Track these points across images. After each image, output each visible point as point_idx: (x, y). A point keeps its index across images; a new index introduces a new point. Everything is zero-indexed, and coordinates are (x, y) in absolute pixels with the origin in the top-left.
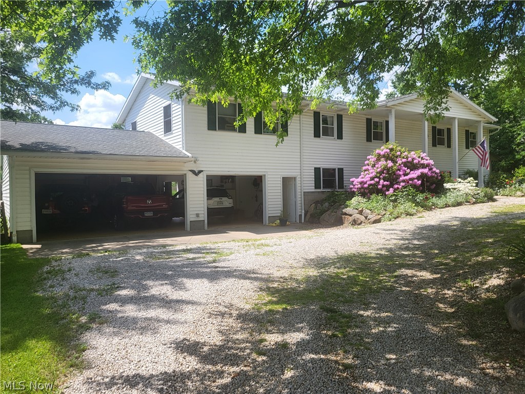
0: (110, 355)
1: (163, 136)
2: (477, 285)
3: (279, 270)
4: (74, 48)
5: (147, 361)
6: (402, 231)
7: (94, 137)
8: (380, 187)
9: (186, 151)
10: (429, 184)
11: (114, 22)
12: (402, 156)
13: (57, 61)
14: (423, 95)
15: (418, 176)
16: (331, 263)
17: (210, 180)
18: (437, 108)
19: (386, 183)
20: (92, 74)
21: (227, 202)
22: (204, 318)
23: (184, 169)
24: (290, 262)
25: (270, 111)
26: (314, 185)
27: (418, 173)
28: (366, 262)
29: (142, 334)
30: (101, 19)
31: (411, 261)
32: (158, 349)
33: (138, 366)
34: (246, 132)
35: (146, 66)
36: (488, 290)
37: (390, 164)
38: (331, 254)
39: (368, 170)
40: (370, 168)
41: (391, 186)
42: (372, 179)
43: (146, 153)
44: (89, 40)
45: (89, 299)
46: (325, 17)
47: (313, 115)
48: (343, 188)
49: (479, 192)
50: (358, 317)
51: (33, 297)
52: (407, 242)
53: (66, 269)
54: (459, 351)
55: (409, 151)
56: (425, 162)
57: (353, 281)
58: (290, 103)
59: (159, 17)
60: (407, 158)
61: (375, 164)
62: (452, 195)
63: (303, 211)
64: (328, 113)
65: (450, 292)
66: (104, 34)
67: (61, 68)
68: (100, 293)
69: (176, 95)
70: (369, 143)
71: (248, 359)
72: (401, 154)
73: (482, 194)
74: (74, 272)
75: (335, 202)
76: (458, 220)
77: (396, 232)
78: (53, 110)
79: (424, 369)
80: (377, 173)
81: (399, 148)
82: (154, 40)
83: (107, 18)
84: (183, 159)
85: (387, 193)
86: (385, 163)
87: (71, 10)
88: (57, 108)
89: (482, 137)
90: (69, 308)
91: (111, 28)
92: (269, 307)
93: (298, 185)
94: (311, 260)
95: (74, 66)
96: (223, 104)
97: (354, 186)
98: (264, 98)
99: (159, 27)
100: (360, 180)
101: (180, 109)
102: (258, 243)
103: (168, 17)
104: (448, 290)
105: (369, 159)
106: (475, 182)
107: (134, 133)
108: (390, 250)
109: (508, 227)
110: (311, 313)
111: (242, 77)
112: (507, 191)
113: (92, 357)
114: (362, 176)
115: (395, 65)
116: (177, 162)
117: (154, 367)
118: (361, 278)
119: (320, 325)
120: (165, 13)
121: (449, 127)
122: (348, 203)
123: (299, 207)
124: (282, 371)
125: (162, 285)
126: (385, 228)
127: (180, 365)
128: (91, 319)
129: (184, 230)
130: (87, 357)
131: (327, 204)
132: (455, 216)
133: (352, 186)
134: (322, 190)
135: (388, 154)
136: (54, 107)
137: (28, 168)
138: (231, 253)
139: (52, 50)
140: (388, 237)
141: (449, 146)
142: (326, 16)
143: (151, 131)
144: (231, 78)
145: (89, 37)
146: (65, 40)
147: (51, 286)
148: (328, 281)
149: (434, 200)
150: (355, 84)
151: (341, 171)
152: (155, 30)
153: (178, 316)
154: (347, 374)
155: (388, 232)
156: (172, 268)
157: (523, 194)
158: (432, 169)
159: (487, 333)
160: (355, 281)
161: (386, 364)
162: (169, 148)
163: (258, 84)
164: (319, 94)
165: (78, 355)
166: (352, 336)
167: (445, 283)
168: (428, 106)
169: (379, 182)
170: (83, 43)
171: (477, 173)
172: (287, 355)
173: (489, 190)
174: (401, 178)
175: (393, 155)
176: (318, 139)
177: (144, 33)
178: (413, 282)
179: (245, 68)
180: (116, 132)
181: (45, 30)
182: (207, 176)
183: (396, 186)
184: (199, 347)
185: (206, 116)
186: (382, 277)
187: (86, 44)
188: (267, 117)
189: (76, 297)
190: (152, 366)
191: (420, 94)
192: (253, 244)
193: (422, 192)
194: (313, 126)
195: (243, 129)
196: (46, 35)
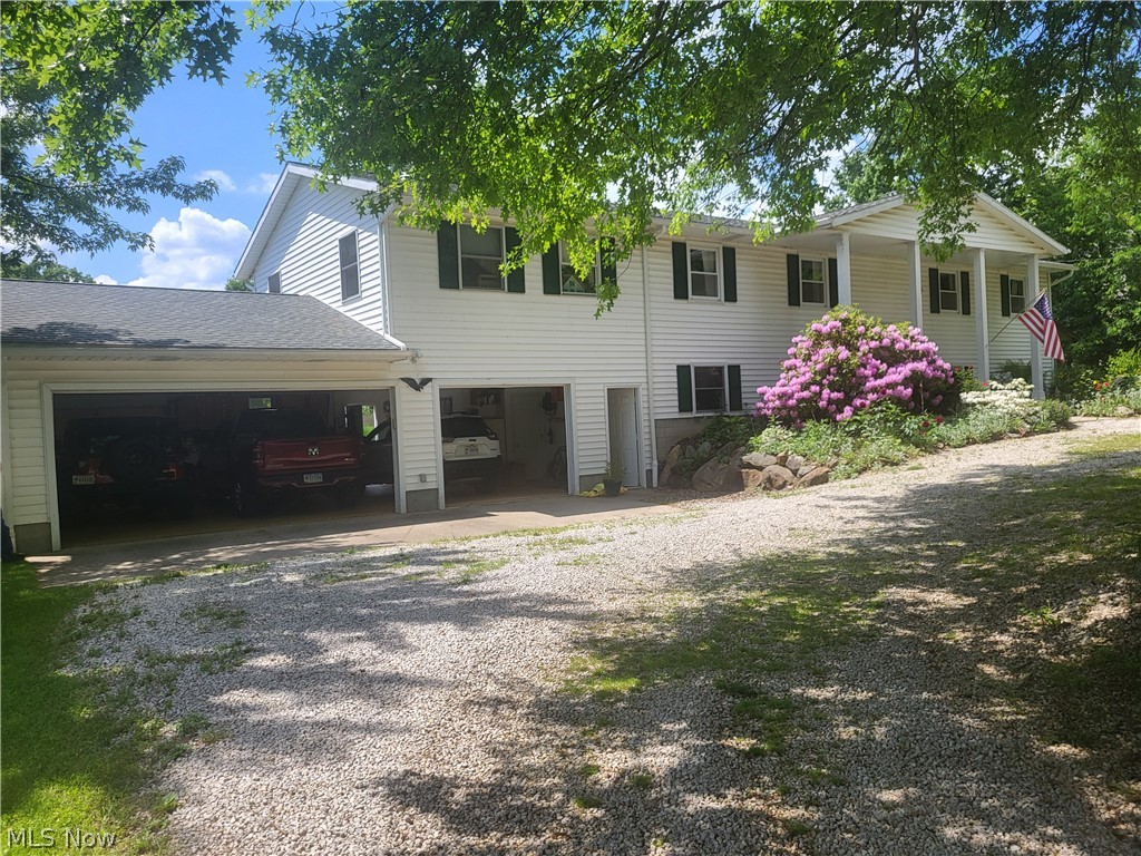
0: (233, 820)
1: (340, 303)
2: (1067, 620)
3: (614, 599)
4: (128, 98)
5: (323, 832)
6: (878, 500)
7: (185, 309)
8: (822, 404)
9: (394, 335)
10: (928, 394)
11: (221, 34)
12: (869, 334)
13: (90, 131)
14: (918, 197)
15: (906, 378)
16: (729, 577)
17: (448, 399)
18: (949, 226)
19: (835, 395)
20: (176, 164)
21: (486, 448)
22: (450, 720)
23: (390, 376)
24: (637, 578)
25: (581, 239)
26: (677, 403)
27: (905, 370)
28: (808, 574)
29: (307, 764)
30: (190, 28)
31: (908, 568)
32: (346, 801)
33: (300, 847)
34: (524, 291)
35: (298, 143)
36: (1092, 630)
37: (843, 353)
38: (728, 558)
39: (795, 367)
40: (799, 362)
41: (848, 401)
42: (805, 387)
43: (303, 344)
44: (164, 80)
45: (180, 683)
46: (703, 23)
47: (670, 249)
48: (740, 409)
49: (1037, 408)
50: (805, 704)
51: (52, 680)
52: (892, 524)
53: (129, 612)
54: (1050, 781)
55: (885, 324)
56: (920, 347)
57: (782, 617)
58: (627, 220)
59: (325, 26)
60: (881, 340)
61: (810, 355)
62: (981, 416)
63: (655, 462)
64: (703, 244)
65: (1004, 638)
66: (200, 63)
67: (100, 146)
68: (207, 665)
69: (372, 205)
70: (795, 309)
71: (559, 817)
72: (867, 330)
73: (1045, 414)
74: (146, 618)
75: (724, 440)
76: (998, 473)
77: (865, 503)
78: (90, 249)
79: (975, 828)
80: (815, 373)
81: (861, 318)
82: (317, 79)
83: (204, 25)
84: (387, 354)
85: (838, 417)
86: (831, 350)
87: (118, 8)
88: (100, 245)
89: (1037, 291)
90: (134, 705)
91: (214, 49)
92: (599, 686)
93: (643, 404)
94: (684, 572)
95: (131, 142)
96: (476, 227)
97: (765, 403)
98: (568, 210)
99: (327, 49)
100: (777, 389)
101: (377, 244)
102: (560, 536)
103: (348, 24)
104: (1001, 633)
105: (797, 344)
106: (1029, 387)
107: (276, 299)
108: (857, 544)
109: (1113, 484)
110: (697, 698)
111: (517, 165)
112: (1096, 405)
113: (190, 825)
114: (782, 381)
115: (854, 133)
116: (374, 361)
117: (340, 847)
118: (801, 611)
119: (721, 728)
120: (340, 15)
121: (965, 269)
122: (753, 440)
123: (645, 454)
124: (643, 844)
125: (350, 641)
126: (841, 494)
127: (400, 840)
128: (185, 732)
129: (394, 511)
130: (177, 827)
131: (706, 445)
132: (990, 463)
133: (760, 405)
134: (694, 414)
135: (838, 332)
136: (92, 242)
137: (35, 383)
138: (503, 563)
139: (75, 104)
140: (849, 515)
141: (966, 311)
142: (706, 19)
143: (313, 294)
144: (494, 167)
145: (164, 72)
146: (106, 79)
147: (95, 654)
148: (725, 620)
149: (942, 429)
150: (766, 176)
151: (735, 370)
152: (318, 57)
153: (391, 716)
154: (798, 848)
155: (847, 504)
156: (369, 601)
157: (1131, 411)
158: (934, 361)
159: (1106, 733)
160: (789, 618)
161: (886, 821)
162: (353, 329)
163: (556, 177)
164: (687, 201)
165: (158, 821)
166: (797, 751)
167: (991, 616)
168: (929, 222)
169: (820, 393)
170: (150, 87)
171: (1029, 368)
172: (650, 804)
173: (1058, 405)
174: (868, 384)
175: (849, 333)
176: (684, 301)
177: (293, 62)
178: (920, 617)
179: (525, 142)
180: (234, 297)
181: (58, 55)
182: (442, 391)
183: (858, 402)
184: (442, 791)
185: (436, 256)
186: (847, 606)
187: (156, 88)
188: (575, 252)
189: (150, 679)
190: (333, 846)
191: (911, 196)
192: (551, 541)
193: (916, 412)
194: (671, 275)
195: (517, 283)
196: (62, 68)
